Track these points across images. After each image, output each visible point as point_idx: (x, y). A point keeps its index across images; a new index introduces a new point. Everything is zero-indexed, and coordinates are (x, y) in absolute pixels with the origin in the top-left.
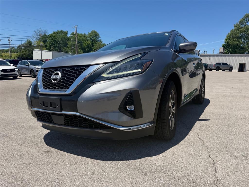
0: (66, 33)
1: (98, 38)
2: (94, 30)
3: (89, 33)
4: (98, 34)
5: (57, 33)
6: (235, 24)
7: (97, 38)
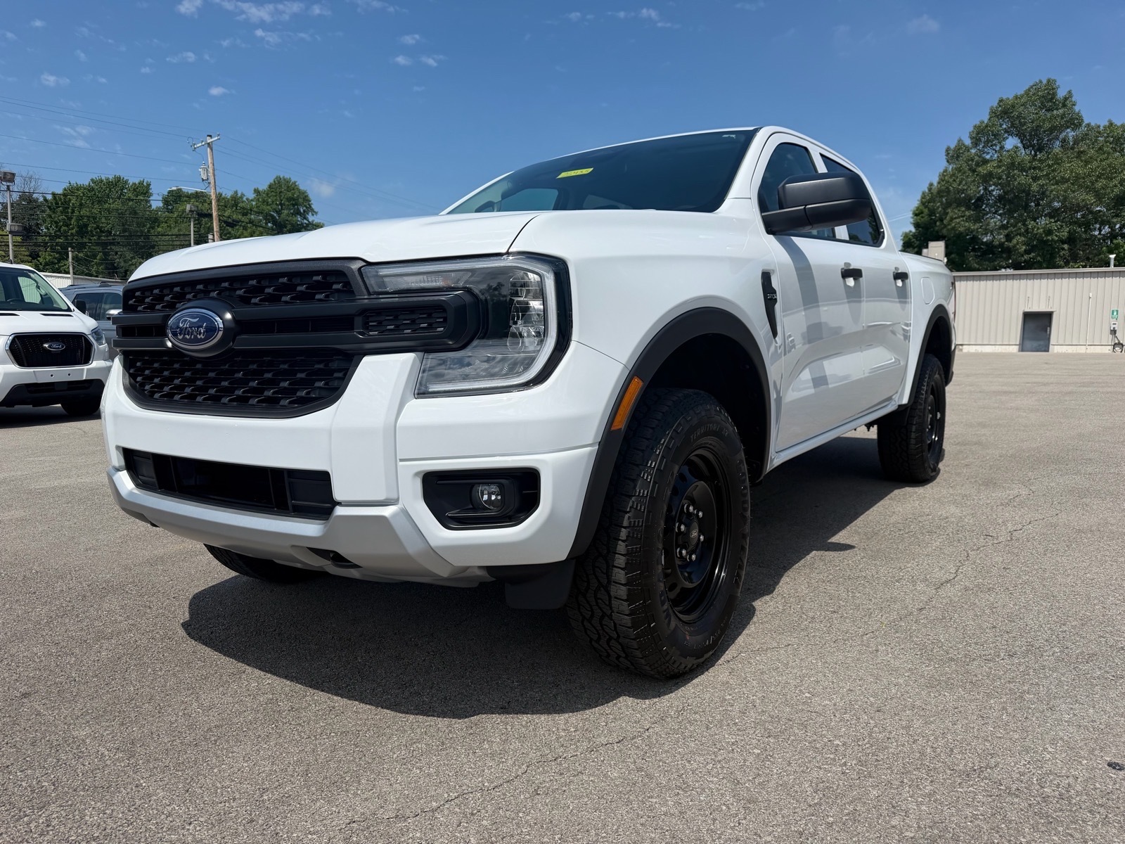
0: (143, 190)
1: (305, 218)
2: (287, 176)
3: (257, 191)
4: (306, 199)
5: (91, 189)
6: (952, 147)
7: (298, 213)
